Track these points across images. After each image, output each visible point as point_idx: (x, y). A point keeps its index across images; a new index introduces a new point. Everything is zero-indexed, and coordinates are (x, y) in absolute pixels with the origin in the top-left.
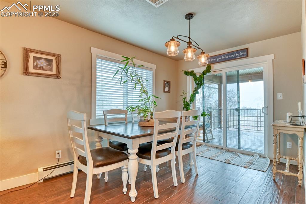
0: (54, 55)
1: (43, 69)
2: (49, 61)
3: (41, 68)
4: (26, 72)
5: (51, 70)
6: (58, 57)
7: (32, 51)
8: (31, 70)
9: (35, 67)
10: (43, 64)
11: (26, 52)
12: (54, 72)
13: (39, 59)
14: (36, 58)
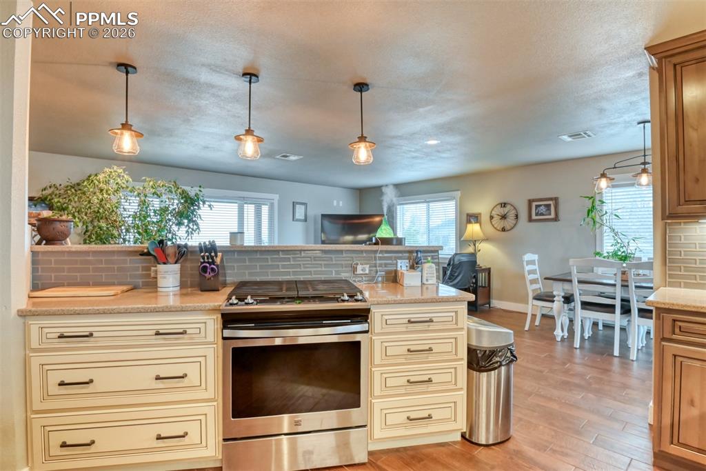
0: (551, 199)
1: (543, 215)
2: (548, 206)
3: (542, 214)
4: (530, 220)
5: (550, 214)
6: (556, 200)
7: (534, 200)
8: (534, 217)
9: (537, 214)
10: (542, 209)
11: (530, 202)
12: (553, 216)
13: (540, 206)
14: (537, 206)
